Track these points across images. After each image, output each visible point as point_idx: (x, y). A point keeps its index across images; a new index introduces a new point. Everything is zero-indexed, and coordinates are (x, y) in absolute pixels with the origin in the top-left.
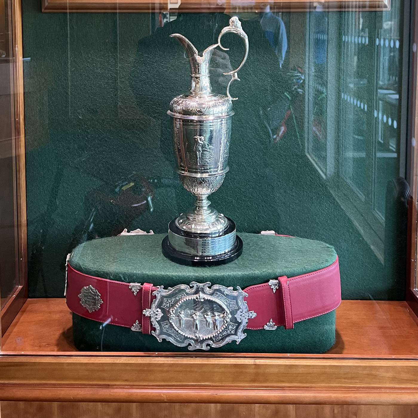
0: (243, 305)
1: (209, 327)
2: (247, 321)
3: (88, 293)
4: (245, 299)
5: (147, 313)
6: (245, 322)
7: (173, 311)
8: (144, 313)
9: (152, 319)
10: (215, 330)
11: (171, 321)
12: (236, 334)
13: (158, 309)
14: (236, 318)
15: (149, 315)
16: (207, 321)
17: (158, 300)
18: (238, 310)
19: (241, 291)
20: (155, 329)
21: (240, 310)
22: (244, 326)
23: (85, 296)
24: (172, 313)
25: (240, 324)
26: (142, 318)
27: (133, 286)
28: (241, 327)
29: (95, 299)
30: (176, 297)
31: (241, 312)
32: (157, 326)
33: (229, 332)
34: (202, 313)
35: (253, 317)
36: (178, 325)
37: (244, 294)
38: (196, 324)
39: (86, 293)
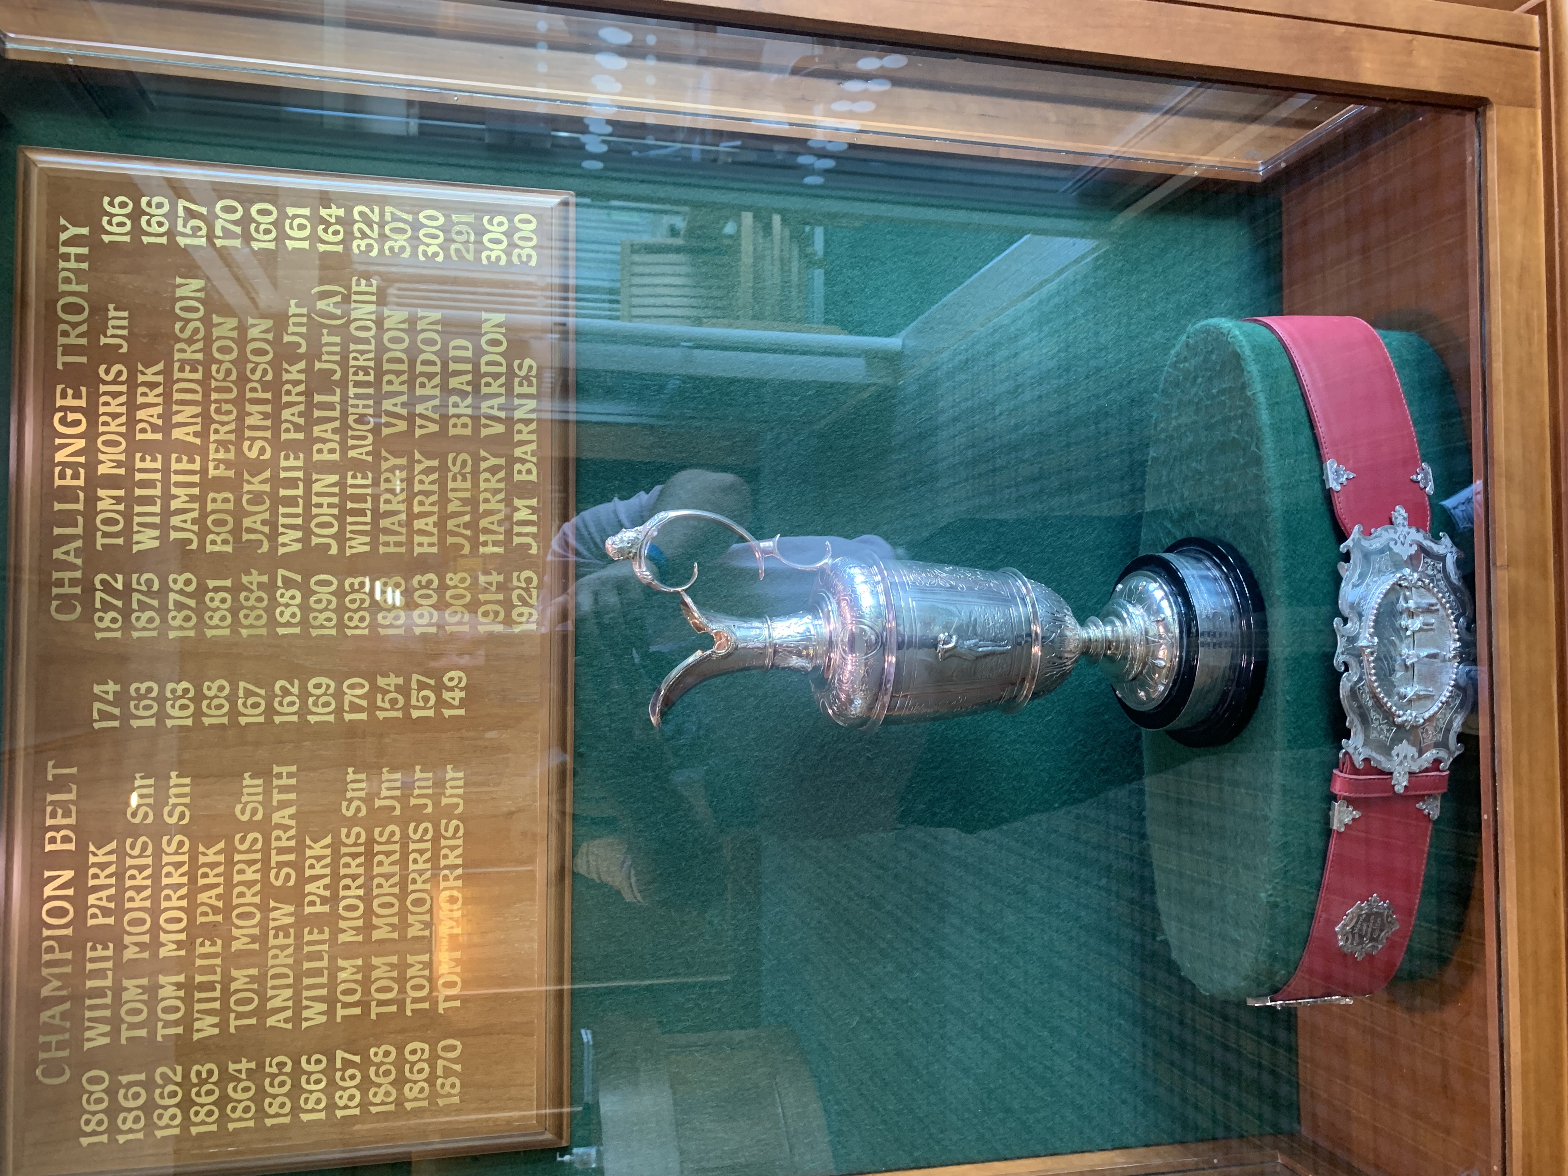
0: (1382, 537)
1: (1432, 624)
2: (1413, 530)
3: (1353, 935)
4: (1367, 533)
5: (1401, 783)
6: (1416, 536)
7: (1399, 716)
8: (1402, 791)
9: (1415, 769)
10: (1438, 610)
11: (1422, 721)
12: (1442, 558)
13: (1394, 753)
14: (1411, 557)
15: (1407, 776)
16: (1421, 630)
17: (1374, 754)
18: (1390, 549)
19: (1349, 542)
20: (1437, 761)
21: (1392, 544)
22: (1425, 538)
23: (1361, 942)
24: (1404, 718)
25: (1422, 548)
26: (1413, 795)
27: (1340, 821)
28: (1428, 543)
29: (1368, 915)
30: (1368, 709)
31: (1396, 544)
32: (1430, 755)
33: (1439, 576)
34: (1401, 641)
35: (1406, 515)
36: (1428, 702)
37: (1357, 536)
38: (1427, 656)
39: (1353, 939)
